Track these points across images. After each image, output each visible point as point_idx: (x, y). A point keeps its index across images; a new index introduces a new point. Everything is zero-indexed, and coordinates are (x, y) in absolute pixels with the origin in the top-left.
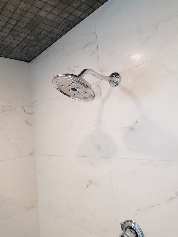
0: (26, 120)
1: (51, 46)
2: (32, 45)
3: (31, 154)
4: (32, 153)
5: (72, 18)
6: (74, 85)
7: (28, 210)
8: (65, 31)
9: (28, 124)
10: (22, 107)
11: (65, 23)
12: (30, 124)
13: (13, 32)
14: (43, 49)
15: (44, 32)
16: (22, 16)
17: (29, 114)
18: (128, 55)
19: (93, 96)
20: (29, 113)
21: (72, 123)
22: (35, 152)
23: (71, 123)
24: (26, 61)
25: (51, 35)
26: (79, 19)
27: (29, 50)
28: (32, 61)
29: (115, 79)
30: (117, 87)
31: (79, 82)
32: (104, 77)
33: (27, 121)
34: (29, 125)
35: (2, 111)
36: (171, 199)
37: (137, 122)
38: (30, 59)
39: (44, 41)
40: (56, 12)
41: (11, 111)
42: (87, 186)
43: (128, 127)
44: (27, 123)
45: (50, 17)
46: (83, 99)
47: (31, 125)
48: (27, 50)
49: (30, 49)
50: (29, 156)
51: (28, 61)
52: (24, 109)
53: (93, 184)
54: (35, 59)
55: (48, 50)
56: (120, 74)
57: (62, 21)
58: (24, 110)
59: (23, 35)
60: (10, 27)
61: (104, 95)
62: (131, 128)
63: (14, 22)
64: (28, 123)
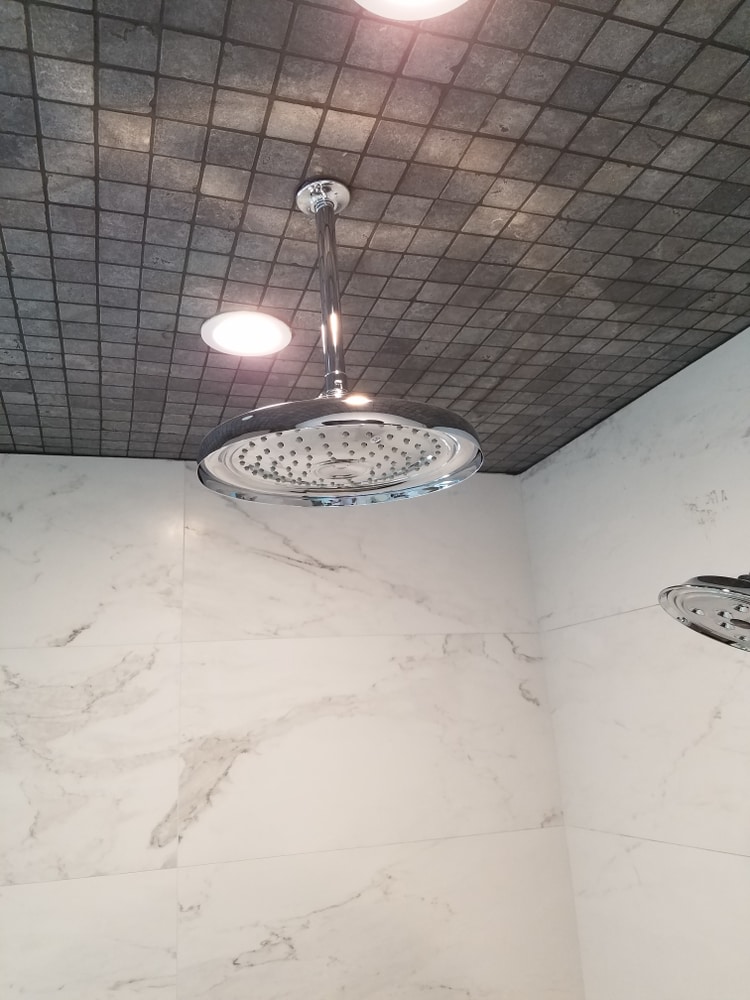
0: (520, 686)
1: (607, 421)
2: (539, 427)
3: (548, 820)
4: (554, 815)
5: (690, 338)
8: (662, 374)
9: (528, 699)
10: (505, 636)
11: (664, 354)
12: (535, 701)
13: (483, 407)
14: (575, 431)
15: (586, 390)
16: (517, 365)
17: (528, 661)
20: (529, 659)
21: (717, 715)
22: (562, 813)
23: (715, 717)
24: (509, 472)
25: (610, 393)
26: (718, 335)
27: (525, 441)
28: (530, 470)
33: (524, 687)
34: (531, 703)
35: (445, 652)
38: (521, 465)
39: (579, 413)
40: (636, 333)
41: (470, 651)
44: (526, 695)
45: (613, 349)
47: (538, 705)
48: (519, 443)
49: (529, 438)
50: (542, 827)
51: (514, 472)
52: (512, 643)
54: (540, 463)
55: (593, 435)
57: (653, 352)
58: (512, 647)
59: (514, 408)
60: (476, 394)
63: (489, 383)
64: (528, 696)
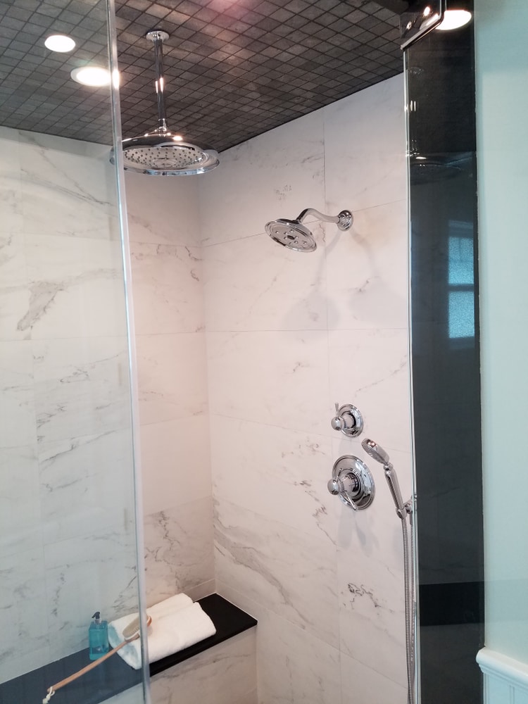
0: (191, 272)
1: (245, 142)
3: (199, 329)
4: (202, 327)
6: (293, 233)
7: (194, 414)
9: (195, 278)
10: (185, 248)
11: (276, 117)
15: (240, 127)
17: (197, 261)
18: (366, 189)
19: (314, 247)
20: (197, 259)
21: (275, 280)
22: (206, 326)
29: (344, 220)
30: (348, 232)
31: (297, 230)
32: (330, 219)
34: (196, 280)
35: (157, 252)
36: (396, 372)
37: (367, 282)
41: (169, 253)
42: (294, 370)
43: (356, 289)
44: (193, 276)
46: (300, 248)
47: (199, 280)
50: (196, 332)
52: (189, 251)
53: (302, 366)
55: (238, 149)
56: (353, 214)
57: (271, 115)
58: (189, 253)
61: (328, 240)
62: (360, 290)
63: (198, 116)
64: (195, 276)
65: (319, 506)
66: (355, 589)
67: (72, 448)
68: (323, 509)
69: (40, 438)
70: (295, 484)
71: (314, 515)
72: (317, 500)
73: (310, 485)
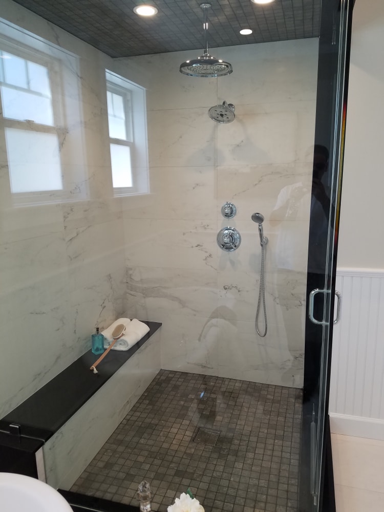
37: (242, 142)
42: (194, 188)
43: (236, 145)
53: (199, 186)
62: (238, 145)
65: (208, 255)
66: (227, 287)
67: (77, 235)
68: (210, 255)
69: (65, 227)
70: (192, 247)
71: (204, 260)
72: (206, 252)
73: (202, 246)
